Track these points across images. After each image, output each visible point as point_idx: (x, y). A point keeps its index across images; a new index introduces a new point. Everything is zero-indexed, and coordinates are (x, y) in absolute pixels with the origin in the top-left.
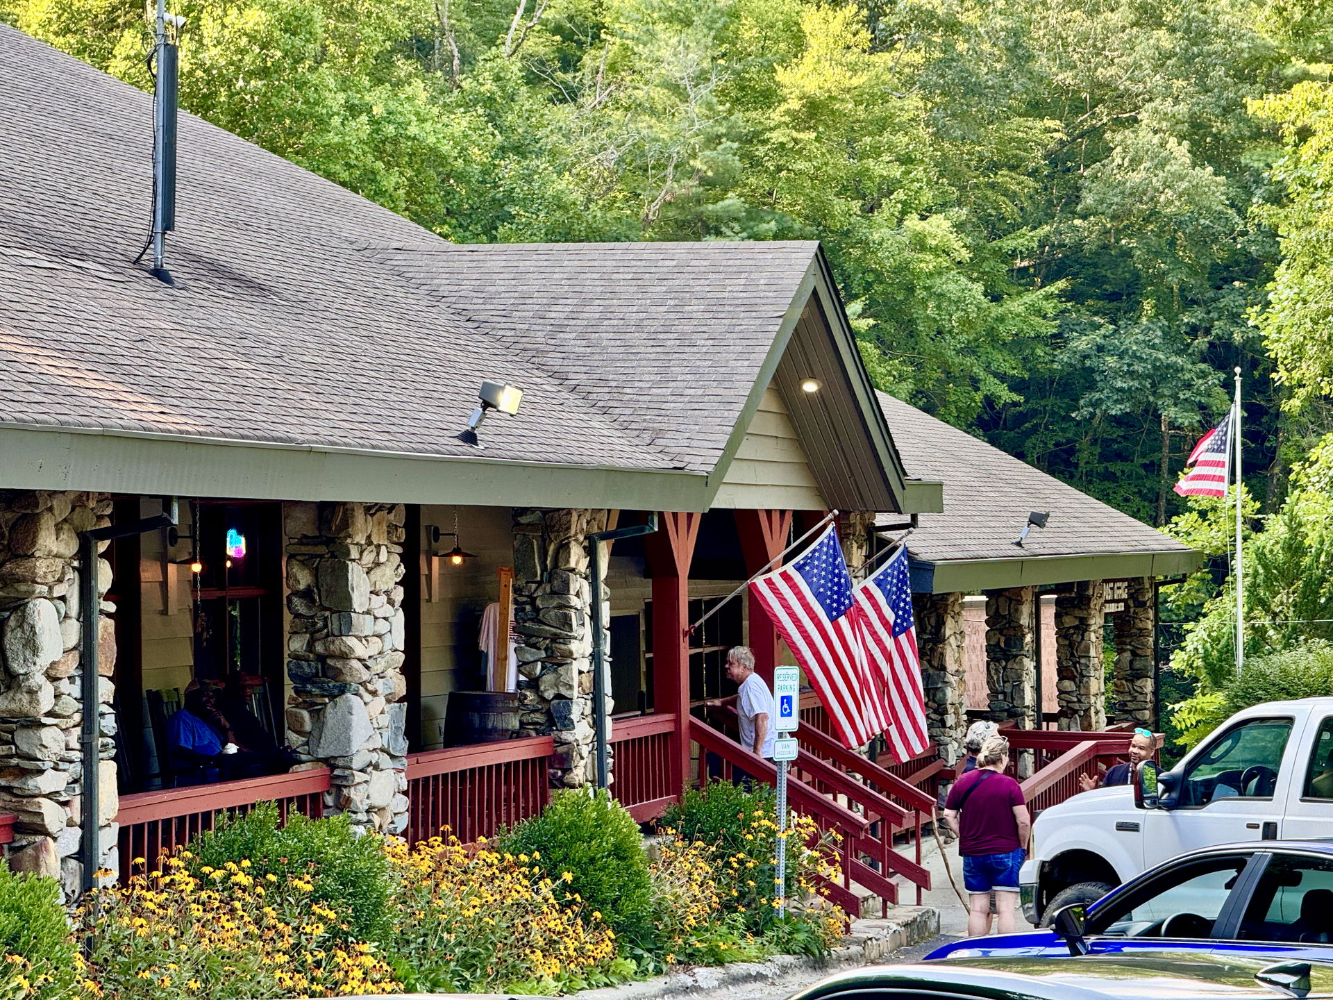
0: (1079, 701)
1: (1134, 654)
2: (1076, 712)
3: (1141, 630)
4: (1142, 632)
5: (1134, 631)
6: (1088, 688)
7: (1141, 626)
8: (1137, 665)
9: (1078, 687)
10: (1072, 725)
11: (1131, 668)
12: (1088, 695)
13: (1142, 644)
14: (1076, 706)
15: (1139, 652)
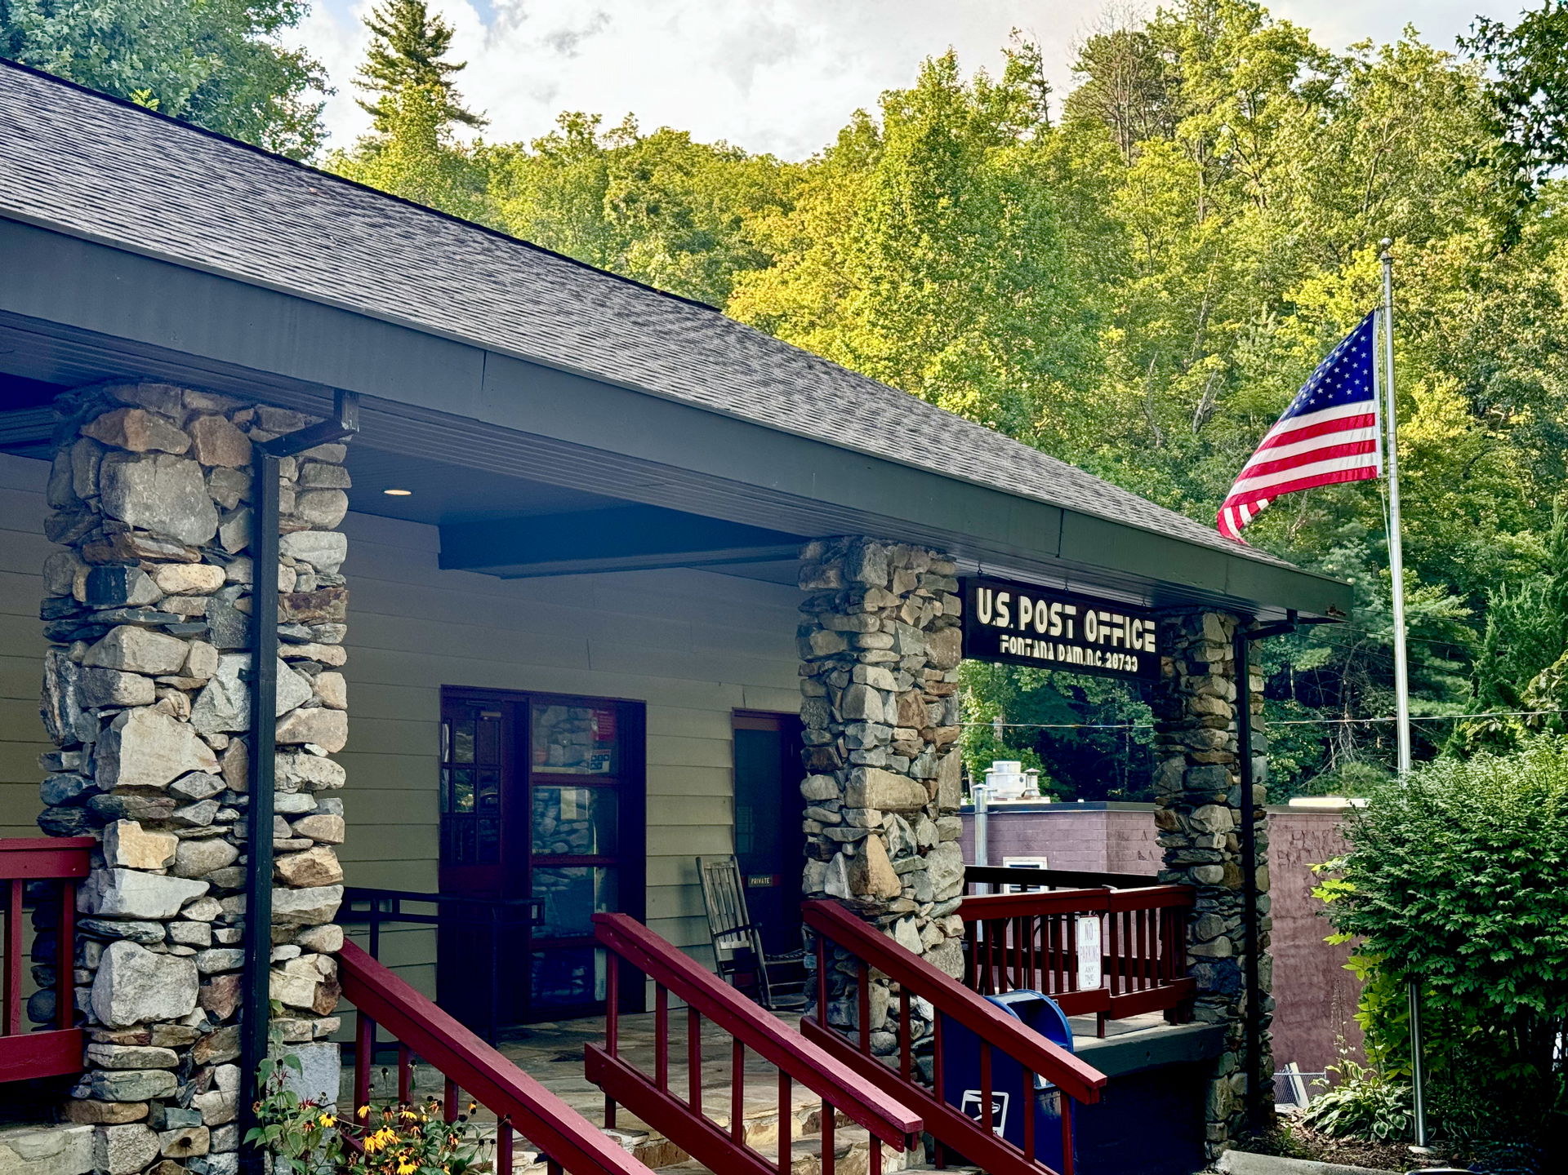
0: (844, 821)
1: (1190, 762)
2: (838, 846)
3: (1200, 715)
4: (1204, 720)
5: (1190, 718)
6: (860, 792)
7: (1199, 708)
8: (1195, 779)
9: (843, 790)
10: (831, 876)
11: (1186, 788)
12: (860, 808)
13: (1203, 742)
14: (837, 834)
15: (1197, 756)
